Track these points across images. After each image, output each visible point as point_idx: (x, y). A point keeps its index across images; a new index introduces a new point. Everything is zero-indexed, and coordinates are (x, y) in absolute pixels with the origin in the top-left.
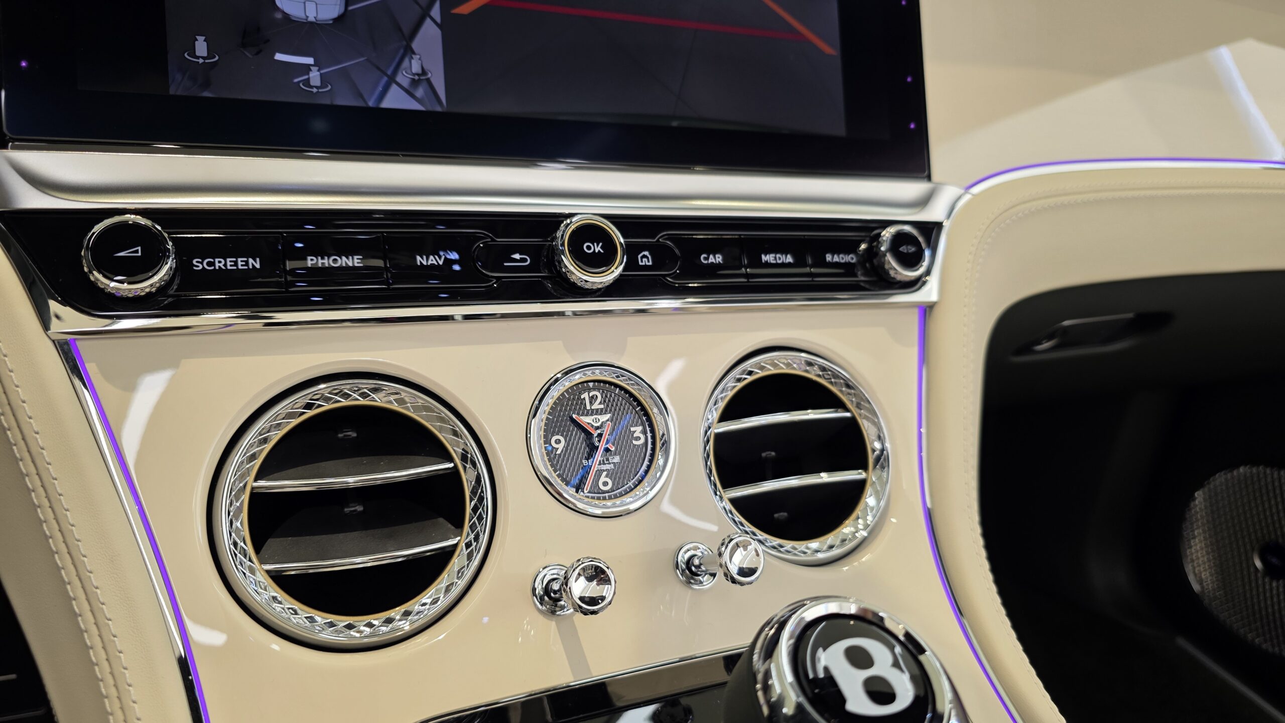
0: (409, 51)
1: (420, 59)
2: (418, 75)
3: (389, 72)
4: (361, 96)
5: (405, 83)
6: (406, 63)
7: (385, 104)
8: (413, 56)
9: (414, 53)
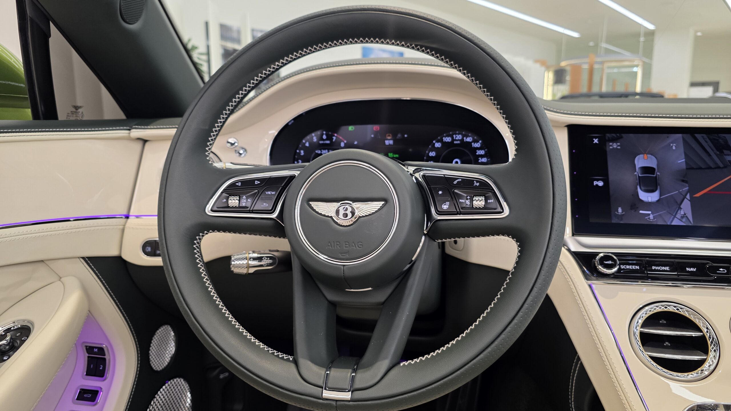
0: (680, 208)
1: (684, 210)
2: (683, 215)
3: (674, 214)
4: (665, 222)
5: (679, 217)
6: (679, 211)
7: (673, 224)
8: (681, 210)
9: (681, 209)
